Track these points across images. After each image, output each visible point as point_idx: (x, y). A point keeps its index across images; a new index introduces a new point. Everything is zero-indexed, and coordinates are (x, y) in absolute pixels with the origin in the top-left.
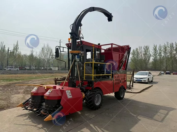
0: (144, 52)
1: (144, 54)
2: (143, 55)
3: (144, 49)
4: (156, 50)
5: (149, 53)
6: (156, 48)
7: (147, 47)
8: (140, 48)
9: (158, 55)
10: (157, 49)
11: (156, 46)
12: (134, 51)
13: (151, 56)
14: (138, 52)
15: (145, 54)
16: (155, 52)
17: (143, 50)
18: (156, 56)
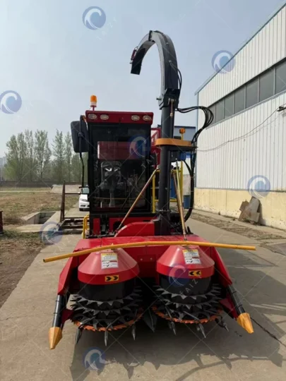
0: (36, 143)
1: (36, 149)
2: (33, 151)
3: (36, 136)
4: (60, 143)
5: (47, 147)
6: (61, 139)
7: (42, 133)
8: (27, 134)
9: (64, 152)
10: (64, 141)
11: (61, 134)
12: (14, 139)
13: (50, 153)
14: (23, 142)
15: (40, 149)
16: (60, 147)
17: (35, 139)
18: (61, 155)
